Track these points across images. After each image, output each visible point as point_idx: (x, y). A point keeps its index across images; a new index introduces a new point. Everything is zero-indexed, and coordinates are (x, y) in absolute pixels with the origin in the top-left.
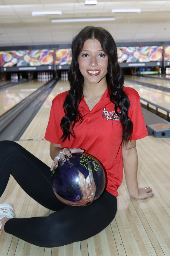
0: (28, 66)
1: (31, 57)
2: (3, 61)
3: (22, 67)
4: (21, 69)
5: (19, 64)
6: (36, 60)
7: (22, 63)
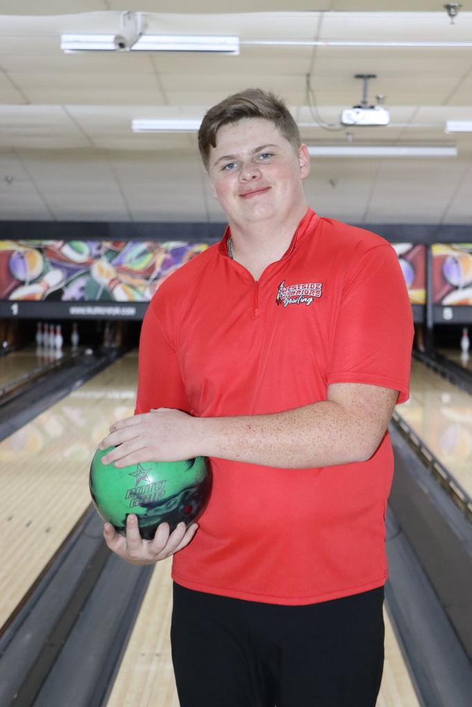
0: (107, 300)
1: (120, 268)
2: (10, 275)
3: (81, 302)
4: (75, 311)
5: (71, 293)
6: (138, 281)
7: (82, 289)
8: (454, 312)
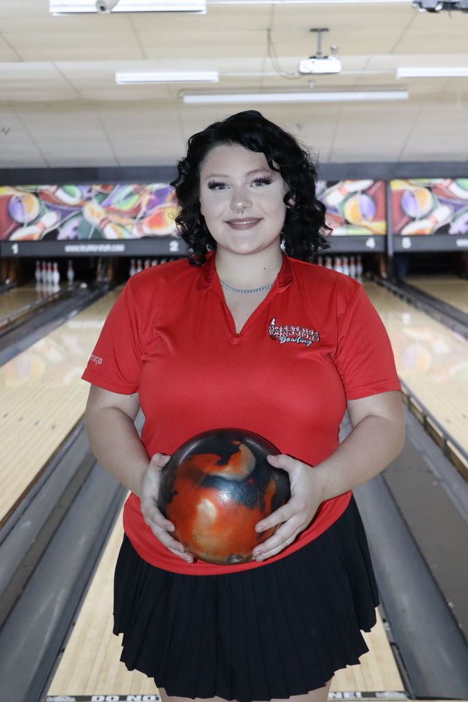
0: (99, 238)
1: (109, 209)
2: (10, 218)
3: (75, 241)
4: (70, 249)
5: (67, 232)
6: (126, 220)
7: (76, 229)
8: (412, 242)
